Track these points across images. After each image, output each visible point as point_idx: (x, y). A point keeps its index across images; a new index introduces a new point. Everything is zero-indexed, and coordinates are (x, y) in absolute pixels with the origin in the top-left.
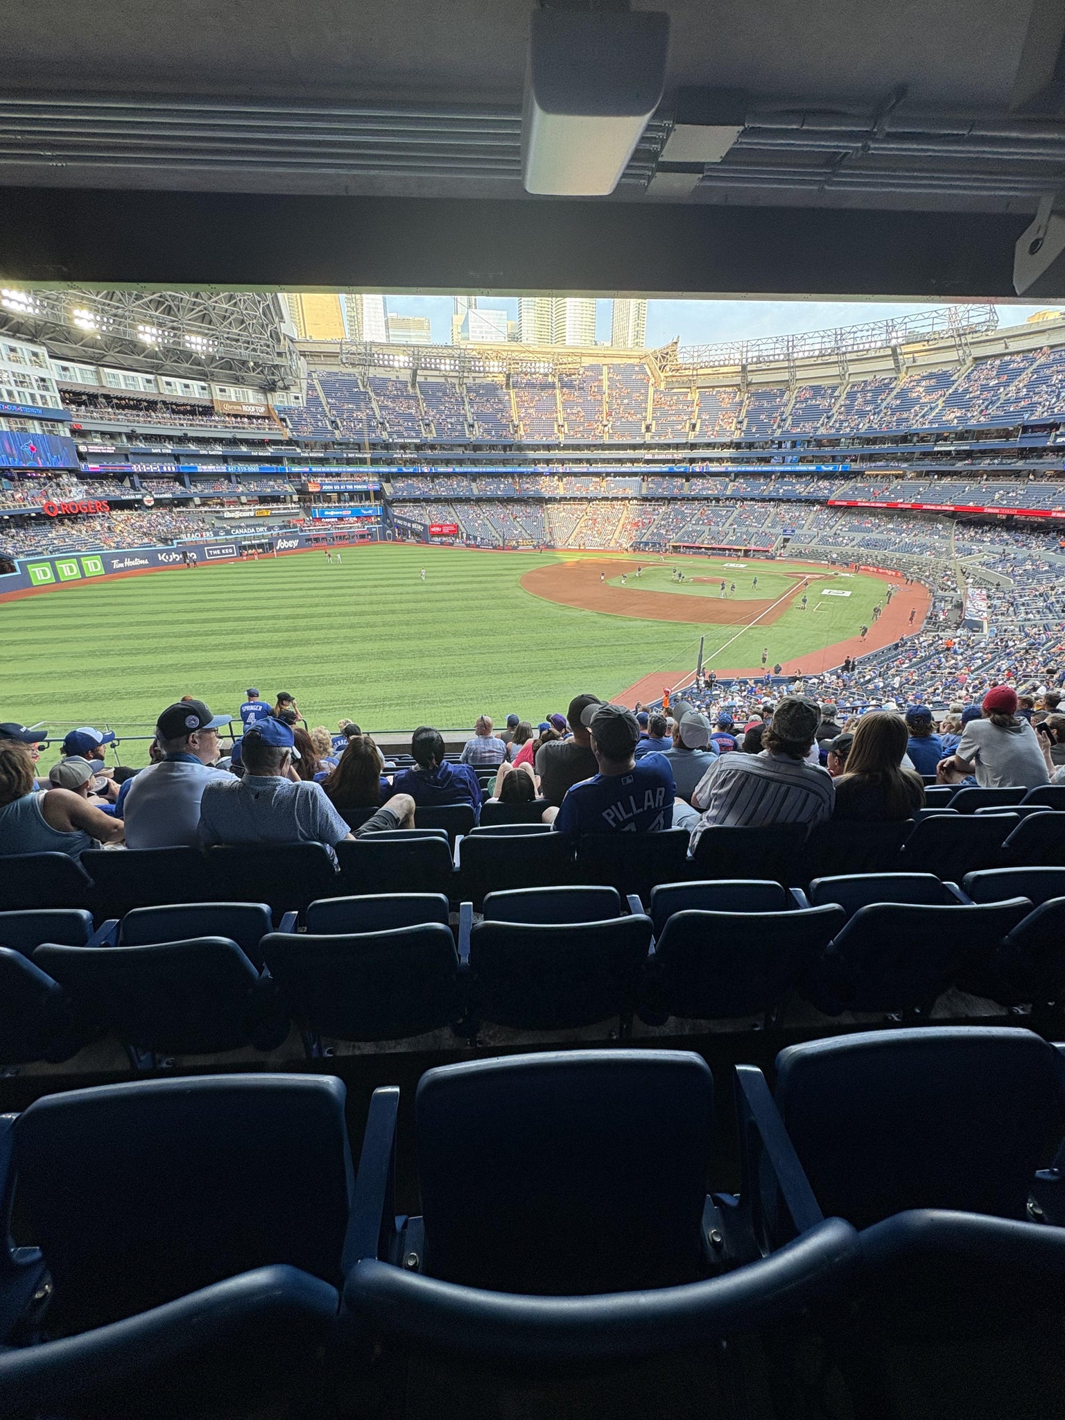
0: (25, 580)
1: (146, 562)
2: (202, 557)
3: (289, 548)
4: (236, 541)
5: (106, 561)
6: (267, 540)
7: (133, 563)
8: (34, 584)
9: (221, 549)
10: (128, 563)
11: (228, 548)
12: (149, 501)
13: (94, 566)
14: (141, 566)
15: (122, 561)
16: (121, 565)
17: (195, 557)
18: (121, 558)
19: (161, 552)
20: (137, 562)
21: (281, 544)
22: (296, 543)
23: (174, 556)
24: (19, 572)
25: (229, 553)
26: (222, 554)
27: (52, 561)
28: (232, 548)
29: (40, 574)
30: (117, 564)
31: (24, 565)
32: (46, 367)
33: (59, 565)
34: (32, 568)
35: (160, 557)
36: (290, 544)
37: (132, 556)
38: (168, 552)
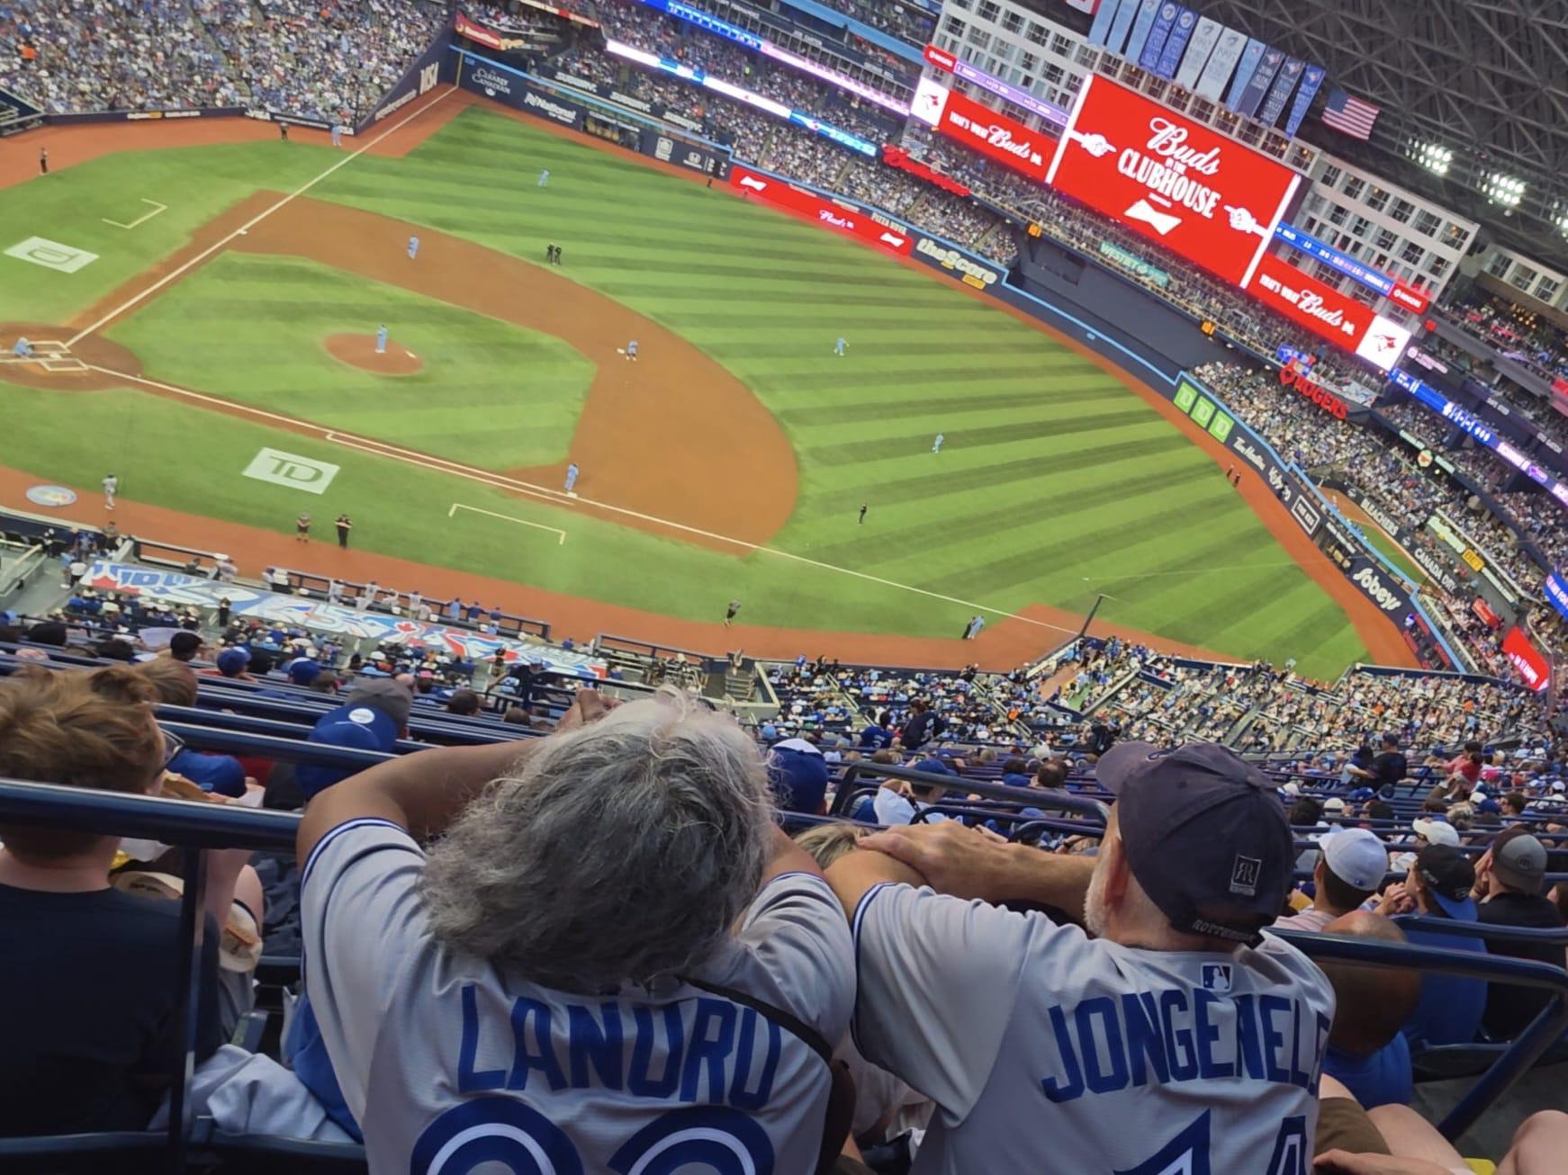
0: (1171, 393)
1: (1262, 467)
5: (1236, 431)
7: (1254, 459)
8: (1175, 401)
9: (1308, 511)
10: (1250, 453)
11: (1314, 517)
12: (1425, 460)
13: (1222, 428)
14: (1256, 467)
15: (1246, 446)
16: (1242, 449)
17: (1286, 497)
18: (1249, 442)
19: (1276, 466)
22: (1392, 604)
23: (1278, 480)
24: (1174, 383)
25: (1308, 525)
26: (1303, 518)
27: (1200, 395)
28: (1316, 519)
29: (1185, 397)
30: (1239, 444)
31: (1183, 379)
32: (1458, 248)
33: (1202, 401)
34: (1184, 387)
35: (1271, 473)
36: (1382, 594)
37: (1258, 450)
38: (1280, 472)
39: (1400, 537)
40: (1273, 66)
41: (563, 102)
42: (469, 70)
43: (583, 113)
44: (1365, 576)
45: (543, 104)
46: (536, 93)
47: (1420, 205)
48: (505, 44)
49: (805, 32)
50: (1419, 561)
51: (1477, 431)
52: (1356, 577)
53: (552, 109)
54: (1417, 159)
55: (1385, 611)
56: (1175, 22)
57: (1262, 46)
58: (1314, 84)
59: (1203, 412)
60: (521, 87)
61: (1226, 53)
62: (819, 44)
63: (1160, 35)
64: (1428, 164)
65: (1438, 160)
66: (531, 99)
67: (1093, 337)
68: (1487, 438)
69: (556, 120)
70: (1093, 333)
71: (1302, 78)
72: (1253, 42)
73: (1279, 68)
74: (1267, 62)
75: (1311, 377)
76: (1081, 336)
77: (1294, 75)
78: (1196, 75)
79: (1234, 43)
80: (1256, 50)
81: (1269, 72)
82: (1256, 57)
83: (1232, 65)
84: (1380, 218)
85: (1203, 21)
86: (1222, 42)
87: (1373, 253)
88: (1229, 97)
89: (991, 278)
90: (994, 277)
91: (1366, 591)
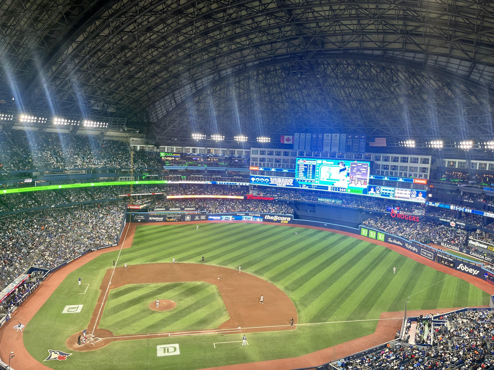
2: (419, 253)
3: (468, 273)
4: (435, 253)
5: (386, 237)
6: (452, 260)
7: (397, 243)
8: (362, 234)
9: (427, 253)
10: (395, 241)
11: (431, 254)
12: (453, 224)
14: (399, 245)
15: (392, 240)
16: (392, 241)
17: (417, 251)
18: (393, 238)
19: (407, 243)
20: (399, 243)
22: (476, 272)
23: (410, 246)
24: (359, 229)
25: (430, 257)
26: (427, 255)
27: (369, 230)
28: (432, 254)
29: (364, 232)
30: (390, 240)
31: (361, 227)
32: (428, 163)
33: (370, 231)
34: (362, 229)
35: (406, 245)
36: (471, 270)
37: (398, 240)
38: (409, 244)
39: (461, 250)
40: (351, 138)
41: (159, 216)
42: (133, 217)
43: (164, 216)
44: (461, 266)
45: (154, 218)
46: (151, 216)
47: (410, 156)
48: (141, 207)
49: (216, 175)
50: (473, 256)
51: (466, 210)
52: (458, 268)
53: (156, 219)
54: (404, 146)
55: (475, 275)
56: (317, 137)
57: (345, 135)
58: (364, 138)
59: (372, 234)
60: (147, 216)
61: (335, 140)
62: (220, 176)
63: (315, 142)
64: (408, 146)
65: (411, 144)
66: (150, 218)
68: (471, 211)
69: (158, 221)
70: (326, 224)
71: (360, 138)
72: (342, 135)
73: (353, 138)
74: (348, 138)
75: (401, 213)
76: (323, 226)
77: (358, 138)
78: (330, 148)
79: (336, 137)
80: (344, 136)
81: (351, 140)
82: (345, 138)
83: (338, 142)
84: (399, 164)
85: (325, 135)
86: (333, 138)
87: (402, 173)
88: (340, 150)
89: (289, 219)
90: (290, 218)
91: (464, 271)
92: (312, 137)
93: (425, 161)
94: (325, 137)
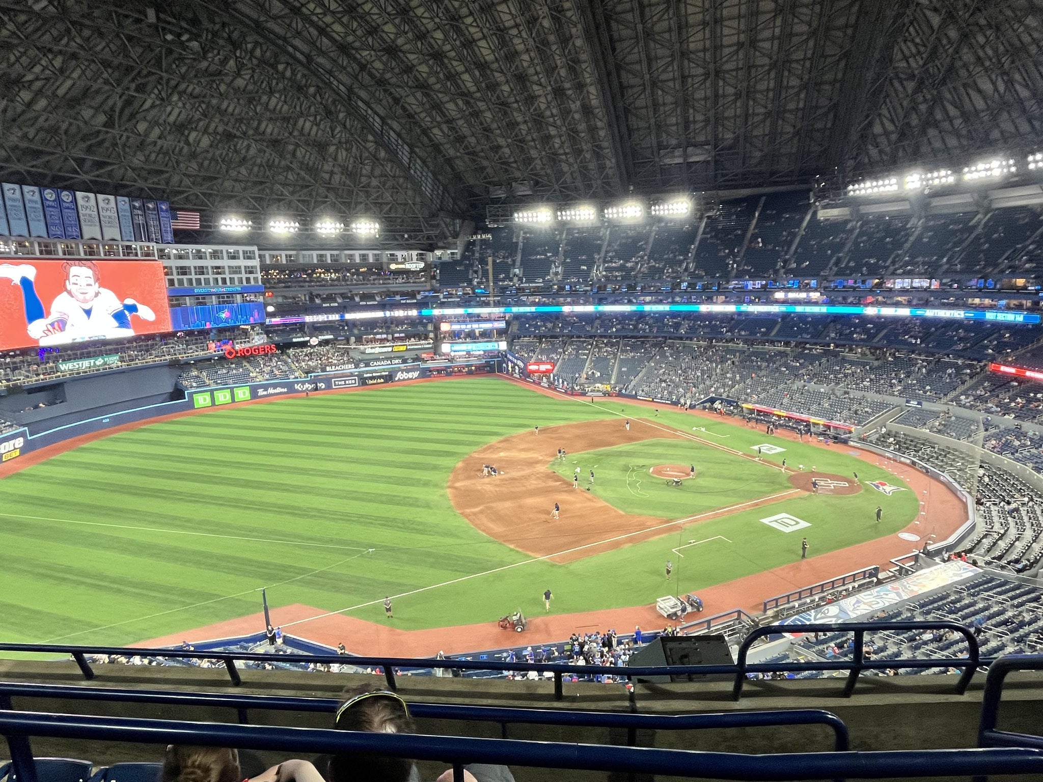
0: (190, 405)
1: (286, 390)
2: (329, 387)
4: (361, 375)
5: (253, 390)
6: (387, 373)
7: (275, 391)
8: (197, 407)
9: (345, 380)
10: (271, 391)
11: (351, 380)
12: (314, 342)
13: (243, 393)
14: (283, 393)
15: (266, 390)
16: (265, 393)
17: (323, 387)
18: (266, 387)
19: (298, 383)
20: (279, 390)
21: (400, 376)
22: (416, 374)
23: (307, 385)
24: (187, 399)
25: (352, 384)
26: (345, 384)
27: (211, 392)
28: (355, 380)
29: (202, 400)
30: (261, 392)
31: (191, 395)
32: (254, 259)
33: (216, 393)
34: (196, 397)
35: (296, 387)
36: (410, 375)
37: (275, 386)
38: (303, 383)
39: (357, 366)
40: (139, 208)
47: (241, 249)
51: (330, 318)
52: (396, 379)
56: (59, 199)
57: (126, 199)
58: (166, 211)
59: (223, 397)
61: (107, 209)
63: (55, 212)
67: (108, 420)
68: (337, 317)
70: (106, 419)
71: (157, 209)
72: (120, 199)
73: (144, 208)
74: (134, 207)
75: (237, 347)
76: (100, 425)
77: (154, 209)
78: (98, 228)
79: (108, 203)
80: (124, 202)
81: (140, 212)
82: (127, 207)
83: (116, 215)
84: (209, 263)
85: (79, 194)
86: (101, 204)
87: (217, 279)
88: (124, 234)
89: (20, 442)
90: (21, 440)
91: (404, 380)
92: (43, 199)
93: (249, 256)
94: (80, 202)
